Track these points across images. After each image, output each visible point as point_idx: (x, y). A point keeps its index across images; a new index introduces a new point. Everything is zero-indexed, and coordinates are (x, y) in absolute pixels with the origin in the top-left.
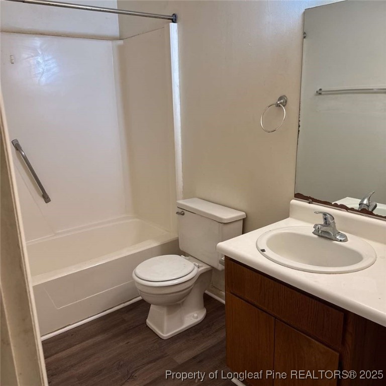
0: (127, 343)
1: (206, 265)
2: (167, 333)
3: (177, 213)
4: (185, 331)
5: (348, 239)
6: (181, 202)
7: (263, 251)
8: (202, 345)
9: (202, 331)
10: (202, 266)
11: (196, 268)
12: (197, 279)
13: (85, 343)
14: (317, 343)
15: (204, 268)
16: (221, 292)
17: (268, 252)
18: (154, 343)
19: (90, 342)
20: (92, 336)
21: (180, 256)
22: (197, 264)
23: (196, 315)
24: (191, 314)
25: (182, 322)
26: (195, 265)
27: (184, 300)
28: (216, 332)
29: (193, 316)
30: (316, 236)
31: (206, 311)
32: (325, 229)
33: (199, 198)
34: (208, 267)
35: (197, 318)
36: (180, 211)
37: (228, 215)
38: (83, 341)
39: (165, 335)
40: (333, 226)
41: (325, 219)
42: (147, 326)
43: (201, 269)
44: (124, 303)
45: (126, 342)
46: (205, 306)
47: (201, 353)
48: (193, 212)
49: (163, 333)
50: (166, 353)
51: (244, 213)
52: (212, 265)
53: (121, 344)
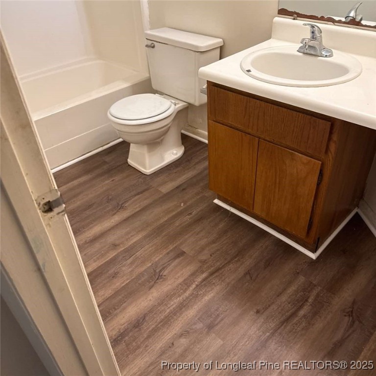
0: (113, 181)
1: (183, 102)
2: (149, 169)
3: (147, 46)
4: (166, 166)
5: (334, 54)
6: (149, 32)
7: (249, 71)
8: (184, 177)
9: (182, 165)
10: (178, 104)
11: (173, 106)
12: (175, 116)
13: (70, 184)
14: (300, 155)
15: (181, 105)
16: (197, 130)
17: (254, 72)
18: (139, 178)
19: (75, 182)
20: (76, 178)
21: (155, 94)
22: (173, 101)
23: (175, 152)
24: (171, 151)
25: (163, 159)
26: (172, 102)
27: (162, 138)
28: (195, 165)
29: (173, 153)
30: (301, 54)
31: (183, 148)
32: (312, 43)
33: (169, 27)
34: (185, 104)
35: (176, 154)
36: (149, 43)
37: (204, 43)
38: (68, 182)
39: (148, 171)
40: (319, 40)
41: (313, 32)
42: (129, 165)
43: (177, 106)
44: (102, 147)
45: (111, 180)
46: (183, 144)
47: (184, 183)
48: (165, 43)
49: (145, 169)
50: (151, 186)
51: (221, 40)
52: (188, 101)
53: (107, 182)
